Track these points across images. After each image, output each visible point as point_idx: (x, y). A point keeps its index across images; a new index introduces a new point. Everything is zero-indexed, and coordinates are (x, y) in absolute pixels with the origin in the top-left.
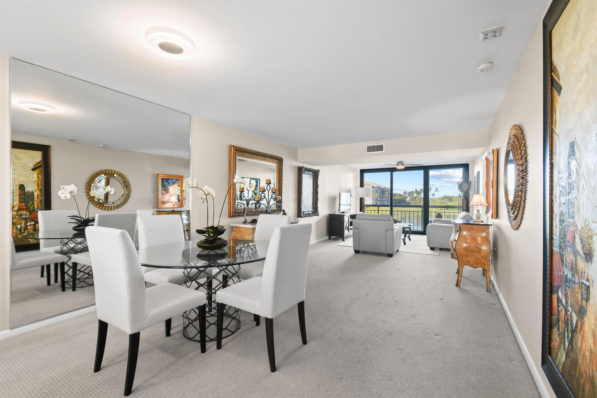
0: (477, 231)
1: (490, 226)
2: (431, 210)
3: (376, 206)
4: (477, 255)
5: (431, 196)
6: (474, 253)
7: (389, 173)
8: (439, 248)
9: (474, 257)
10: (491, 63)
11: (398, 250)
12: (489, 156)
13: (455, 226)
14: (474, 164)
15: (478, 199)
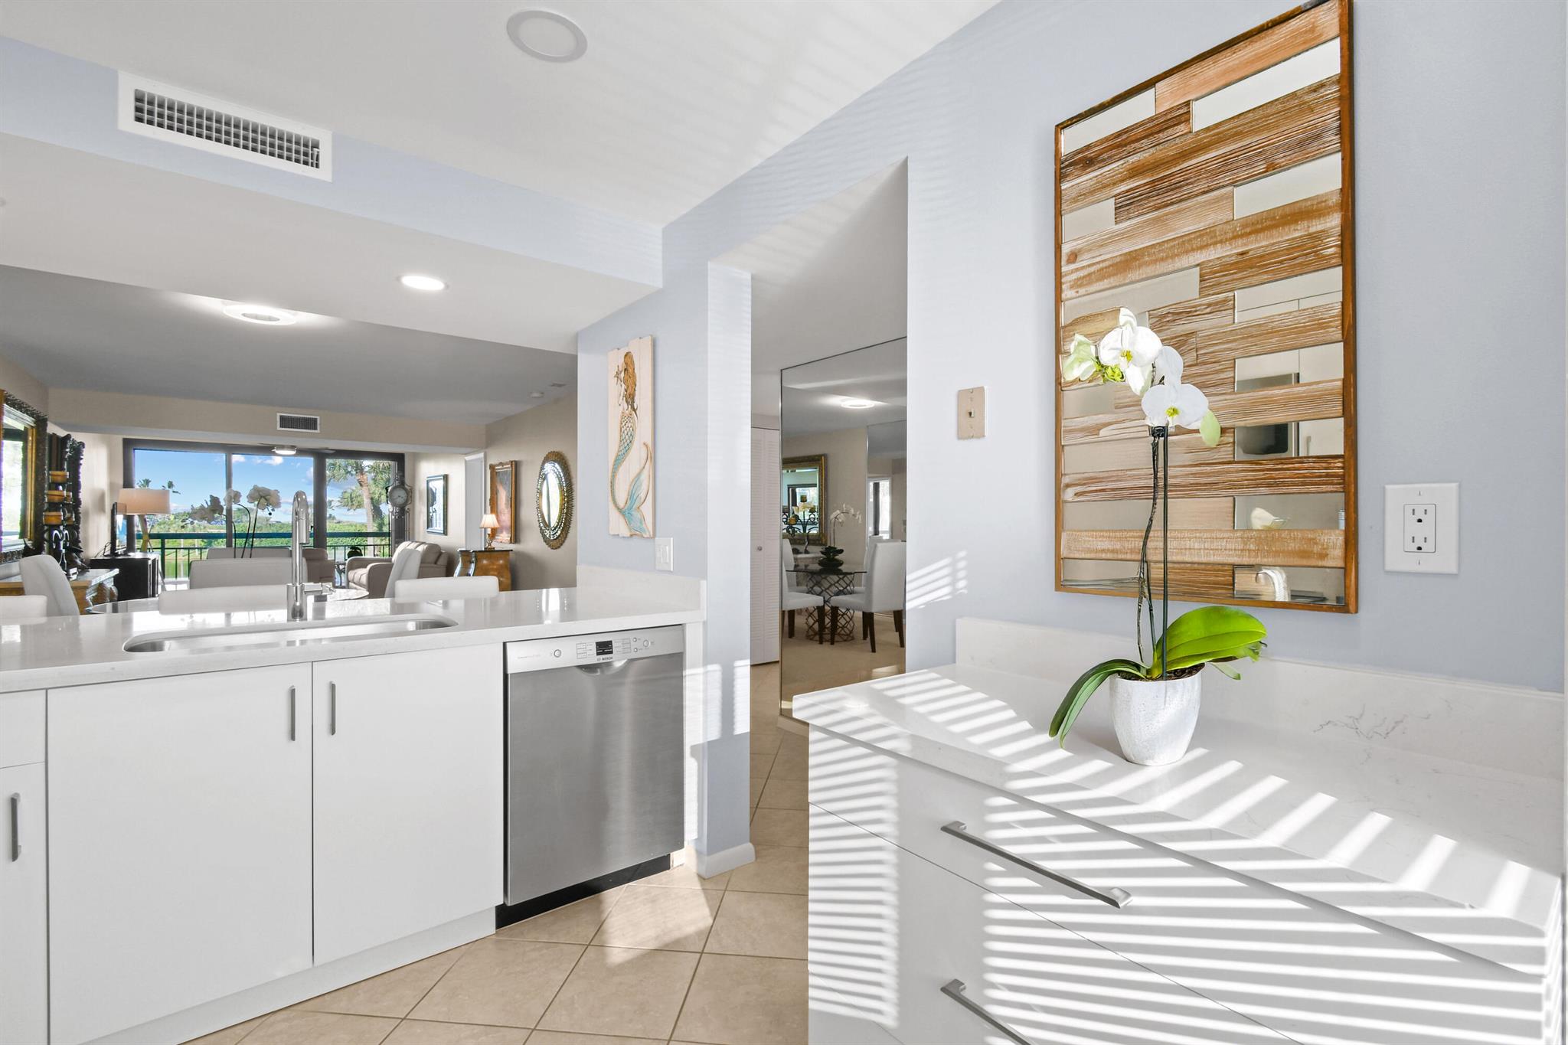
0: (495, 559)
1: (510, 552)
12: (498, 465)
13: (462, 556)
14: (417, 457)
15: (489, 520)
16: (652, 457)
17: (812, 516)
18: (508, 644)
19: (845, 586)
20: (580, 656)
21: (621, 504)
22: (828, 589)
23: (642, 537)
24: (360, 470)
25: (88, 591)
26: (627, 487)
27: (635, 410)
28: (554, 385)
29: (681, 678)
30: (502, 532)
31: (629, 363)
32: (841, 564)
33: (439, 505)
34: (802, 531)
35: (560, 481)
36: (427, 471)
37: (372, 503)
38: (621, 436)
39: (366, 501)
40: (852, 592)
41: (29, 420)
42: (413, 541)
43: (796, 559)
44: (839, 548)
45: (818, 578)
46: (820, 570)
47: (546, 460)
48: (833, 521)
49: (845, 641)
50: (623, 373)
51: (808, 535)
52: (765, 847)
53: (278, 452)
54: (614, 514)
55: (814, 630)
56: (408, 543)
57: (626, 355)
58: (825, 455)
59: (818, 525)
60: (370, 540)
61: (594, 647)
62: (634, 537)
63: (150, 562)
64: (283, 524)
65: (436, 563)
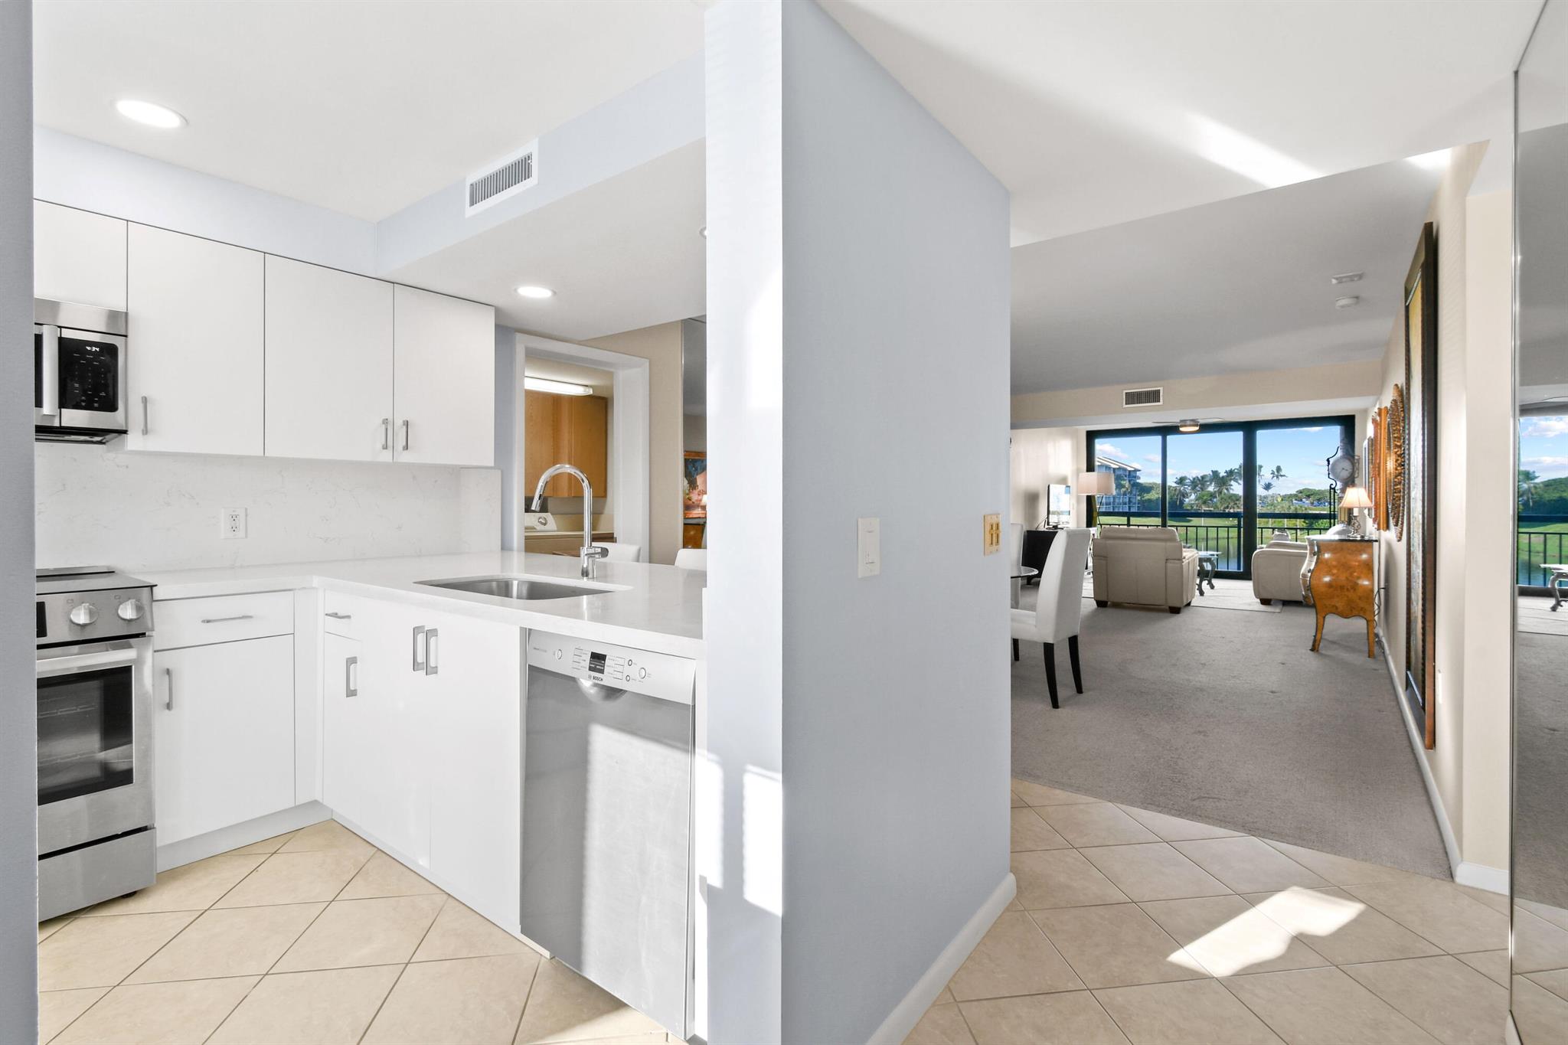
0: (1350, 551)
1: (1376, 545)
2: (1260, 522)
3: (1122, 516)
4: (1351, 594)
5: (1260, 491)
6: (1345, 590)
7: (1158, 439)
8: (1281, 600)
9: (1346, 599)
10: (1357, 297)
11: (1190, 602)
13: (1311, 545)
15: (1355, 496)
20: (574, 665)
47: (1392, 399)
61: (588, 659)
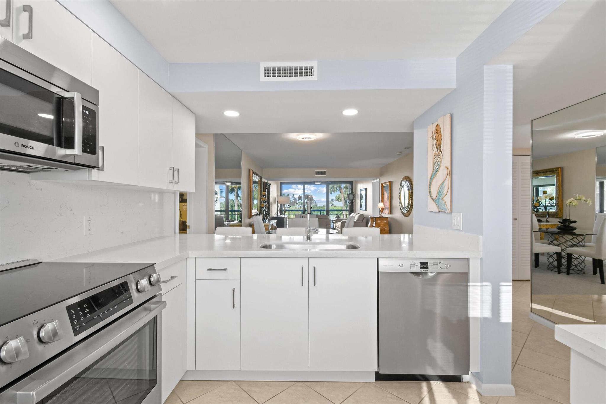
0: (383, 220)
1: (389, 218)
7: (302, 185)
12: (384, 184)
13: (371, 219)
14: (357, 182)
15: (381, 205)
16: (451, 173)
17: (551, 202)
18: (379, 259)
19: (578, 242)
20: (412, 268)
21: (434, 197)
22: (564, 243)
23: (445, 212)
24: (341, 188)
25: (269, 226)
26: (437, 189)
27: (441, 152)
28: (406, 148)
29: (467, 286)
30: (385, 210)
31: (438, 129)
32: (575, 229)
33: (364, 200)
34: (544, 210)
35: (408, 189)
36: (360, 187)
37: (345, 200)
38: (434, 165)
39: (343, 199)
40: (583, 246)
41: (259, 178)
42: (355, 213)
43: (540, 225)
44: (573, 220)
45: (557, 236)
46: (558, 232)
47: (403, 180)
48: (568, 204)
49: (578, 274)
50: (435, 134)
51: (548, 212)
52: (522, 390)
53: (316, 183)
54: (431, 202)
55: (553, 265)
56: (354, 213)
57: (436, 126)
58: (562, 168)
59: (556, 207)
60: (344, 212)
61: (419, 265)
62: (441, 212)
63: (285, 218)
64: (320, 207)
65: (362, 221)
